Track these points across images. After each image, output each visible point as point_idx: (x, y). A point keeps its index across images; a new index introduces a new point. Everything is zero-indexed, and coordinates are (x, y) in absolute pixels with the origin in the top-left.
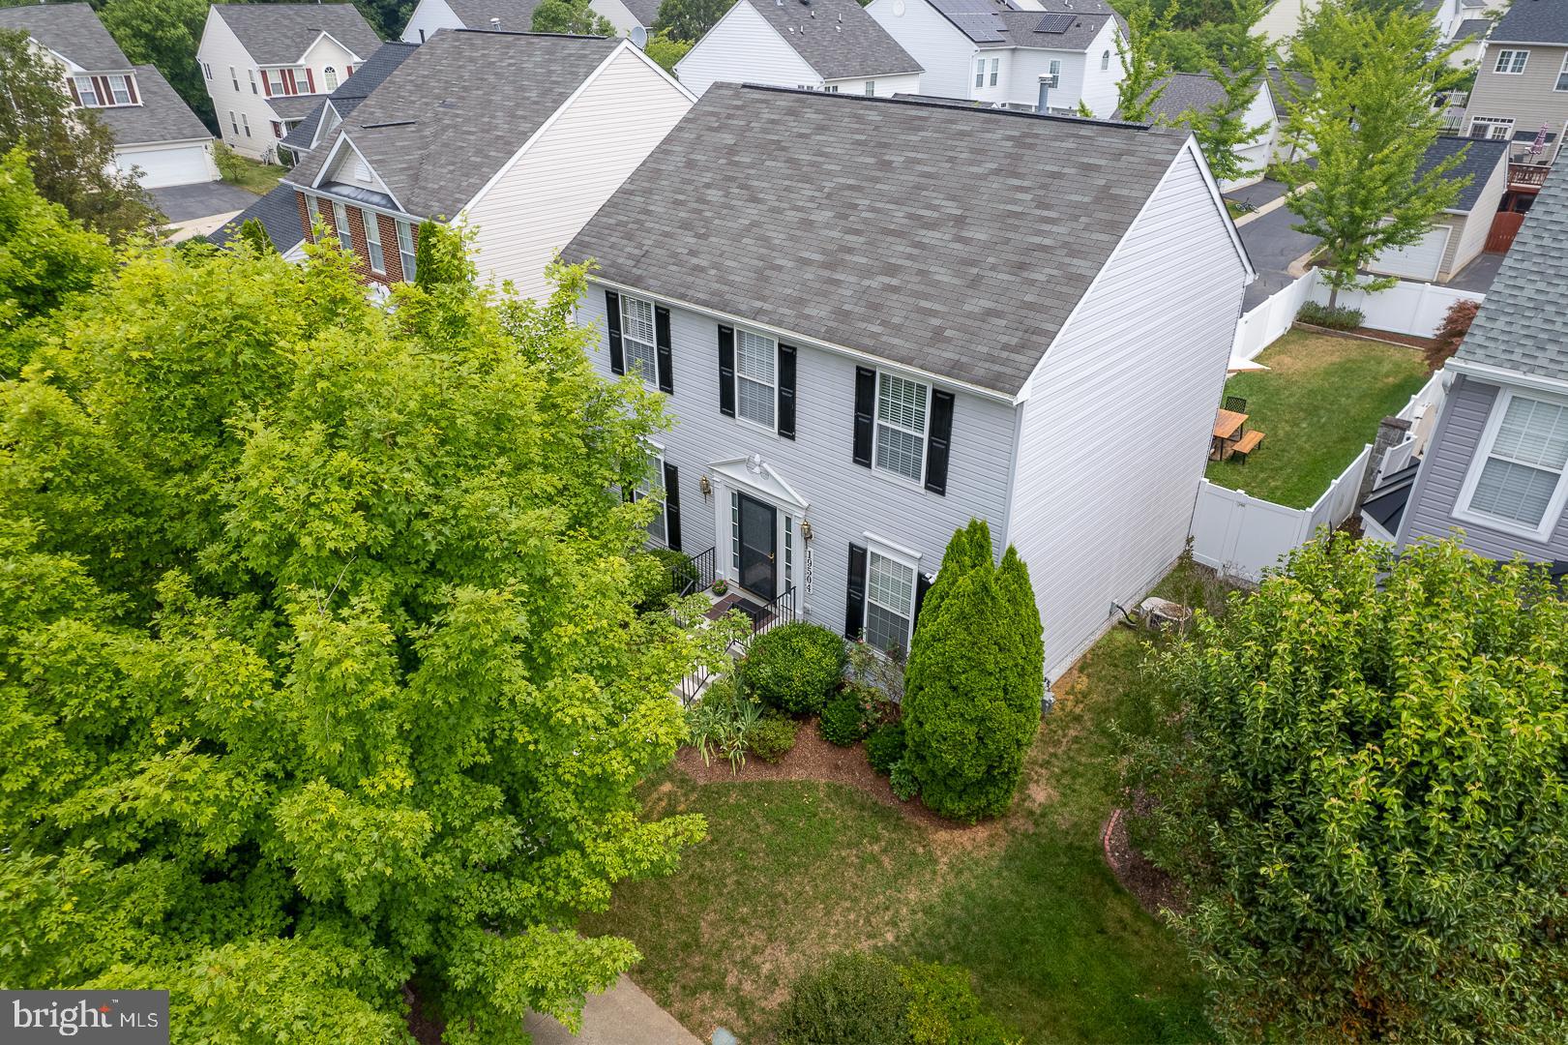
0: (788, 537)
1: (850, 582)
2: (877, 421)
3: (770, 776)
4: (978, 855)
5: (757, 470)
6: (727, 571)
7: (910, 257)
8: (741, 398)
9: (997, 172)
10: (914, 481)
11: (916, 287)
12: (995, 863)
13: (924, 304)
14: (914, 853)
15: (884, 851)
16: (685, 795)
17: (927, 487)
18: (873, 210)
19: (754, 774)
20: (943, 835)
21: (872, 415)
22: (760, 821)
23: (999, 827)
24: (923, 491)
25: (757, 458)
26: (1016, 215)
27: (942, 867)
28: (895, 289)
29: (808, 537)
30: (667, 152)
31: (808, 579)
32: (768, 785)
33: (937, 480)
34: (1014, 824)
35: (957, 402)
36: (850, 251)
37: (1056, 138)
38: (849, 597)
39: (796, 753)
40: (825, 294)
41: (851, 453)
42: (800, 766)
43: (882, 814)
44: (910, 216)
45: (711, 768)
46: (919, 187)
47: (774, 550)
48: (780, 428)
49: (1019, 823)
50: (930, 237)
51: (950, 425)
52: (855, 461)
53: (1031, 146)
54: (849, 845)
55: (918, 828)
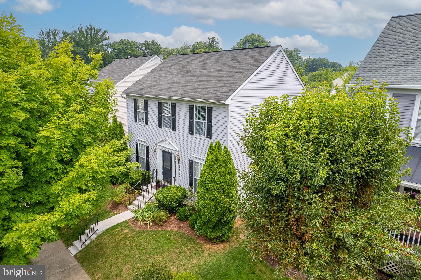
0: (175, 162)
1: (190, 173)
2: (195, 120)
3: (159, 229)
4: (219, 252)
5: (167, 142)
6: (160, 177)
7: (206, 79)
8: (164, 122)
9: (231, 60)
10: (204, 136)
11: (206, 84)
12: (223, 255)
13: (207, 87)
14: (198, 250)
15: (188, 249)
16: (131, 233)
17: (207, 137)
18: (200, 71)
19: (154, 228)
20: (208, 246)
21: (193, 119)
22: (151, 240)
23: (227, 245)
24: (206, 139)
25: (167, 138)
26: (234, 67)
27: (206, 255)
28: (200, 85)
29: (179, 160)
30: (156, 69)
31: (180, 174)
32: (157, 232)
33: (209, 135)
34: (233, 244)
35: (213, 109)
36: (192, 80)
37: (247, 52)
38: (190, 178)
39: (168, 223)
40: (183, 89)
41: (189, 132)
42: (169, 227)
43: (190, 240)
44: (208, 71)
45: (142, 226)
46: (212, 66)
47: (171, 167)
48: (172, 128)
49: (235, 244)
50: (211, 74)
51: (212, 117)
52: (190, 134)
53: (241, 54)
54: (177, 248)
55: (201, 244)
